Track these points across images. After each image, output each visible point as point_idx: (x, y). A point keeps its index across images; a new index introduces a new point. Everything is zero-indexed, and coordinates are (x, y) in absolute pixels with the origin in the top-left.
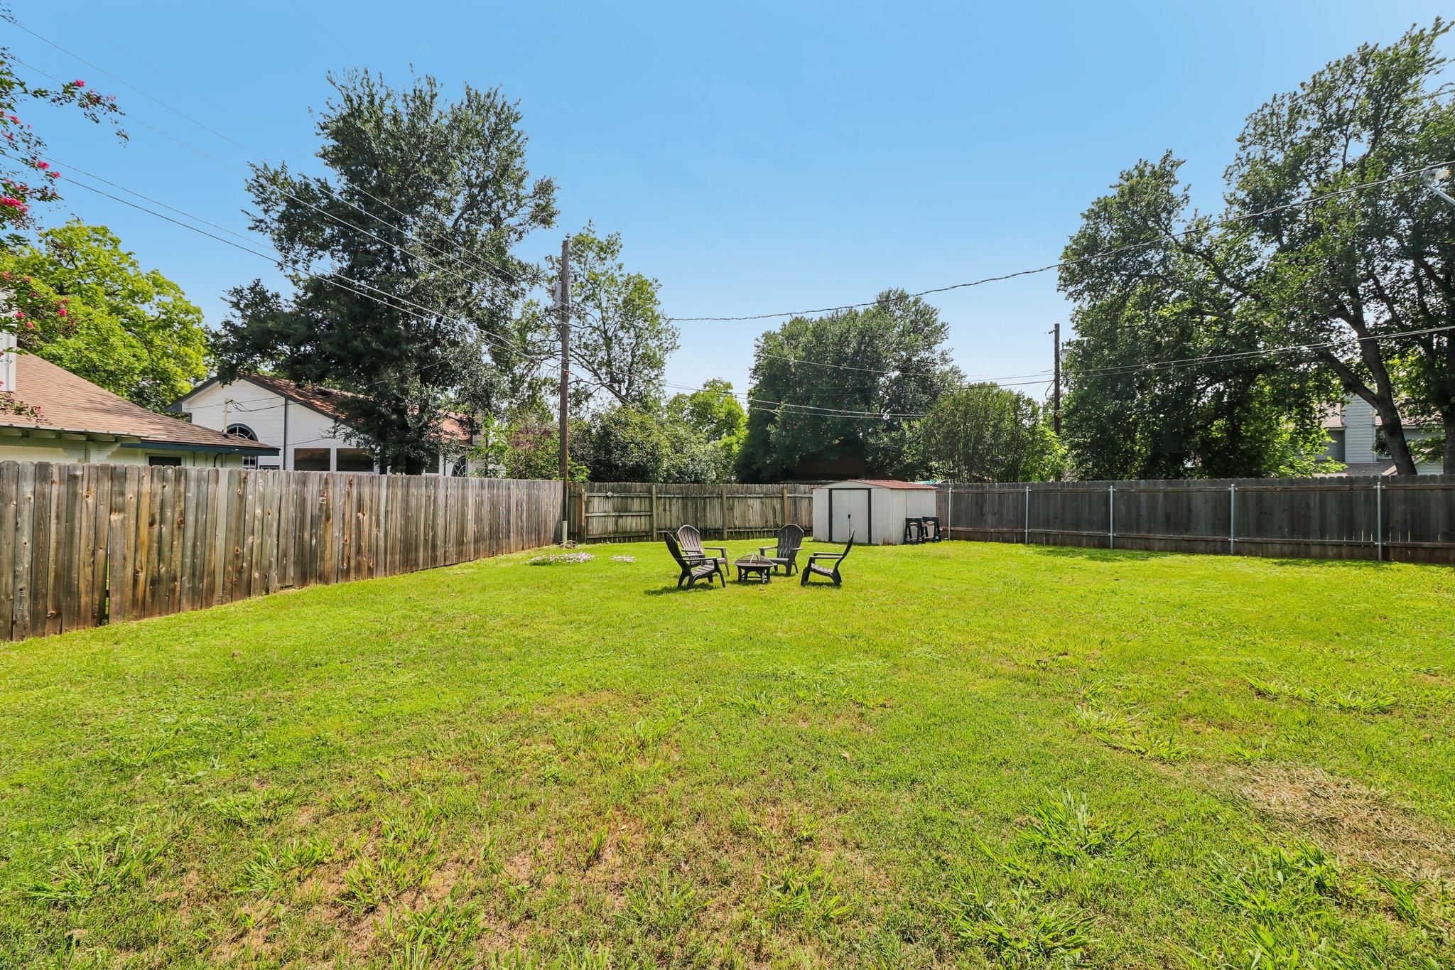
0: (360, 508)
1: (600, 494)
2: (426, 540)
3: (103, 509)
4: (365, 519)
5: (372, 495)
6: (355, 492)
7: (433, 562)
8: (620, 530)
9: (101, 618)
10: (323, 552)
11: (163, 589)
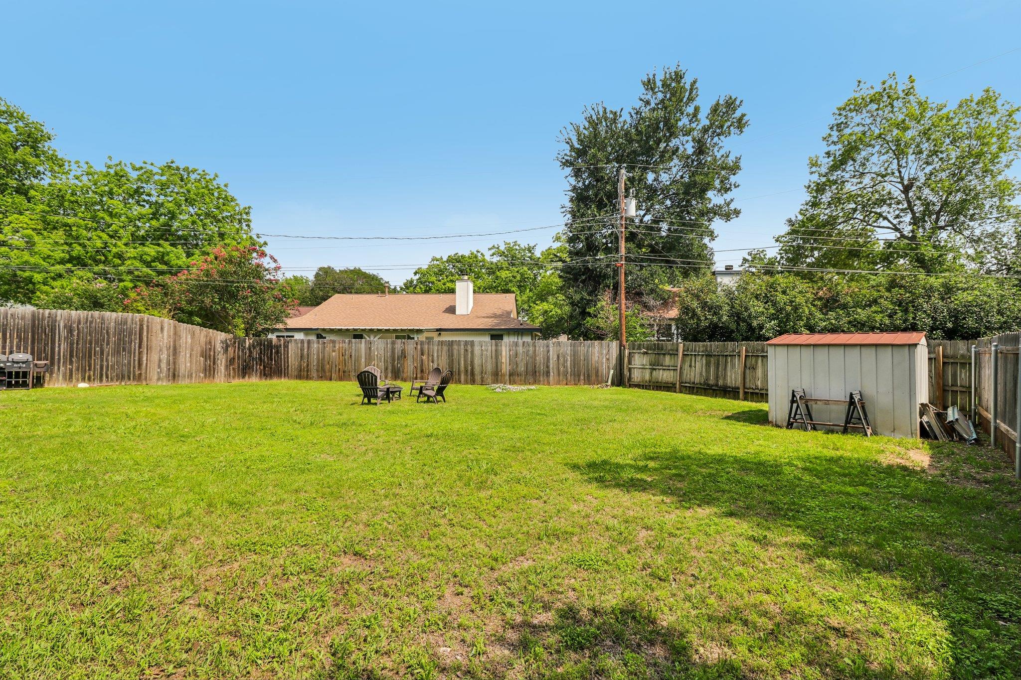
0: (422, 354)
1: (639, 351)
2: (466, 371)
3: (331, 351)
4: (424, 357)
5: (428, 348)
6: (419, 347)
7: (473, 382)
8: (653, 380)
9: (331, 379)
10: (403, 370)
11: (346, 374)
